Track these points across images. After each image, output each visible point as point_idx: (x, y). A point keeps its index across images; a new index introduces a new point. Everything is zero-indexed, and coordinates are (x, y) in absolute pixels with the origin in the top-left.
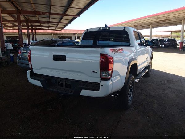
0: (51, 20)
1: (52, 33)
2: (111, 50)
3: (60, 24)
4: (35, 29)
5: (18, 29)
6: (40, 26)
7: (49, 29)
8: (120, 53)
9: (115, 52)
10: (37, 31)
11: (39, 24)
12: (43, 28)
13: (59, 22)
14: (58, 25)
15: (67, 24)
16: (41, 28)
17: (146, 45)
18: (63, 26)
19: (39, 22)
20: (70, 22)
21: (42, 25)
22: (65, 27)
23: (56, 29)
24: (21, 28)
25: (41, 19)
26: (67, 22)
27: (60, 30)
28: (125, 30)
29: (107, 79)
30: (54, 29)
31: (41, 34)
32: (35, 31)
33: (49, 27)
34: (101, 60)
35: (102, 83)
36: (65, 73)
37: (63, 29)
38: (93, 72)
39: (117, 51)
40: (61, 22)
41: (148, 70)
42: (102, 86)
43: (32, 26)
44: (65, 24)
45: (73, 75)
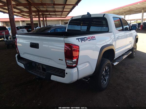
0: (57, 10)
1: (59, 20)
2: (77, 39)
3: (63, 12)
4: (46, 17)
5: (30, 18)
6: (49, 15)
7: (56, 17)
8: (89, 40)
9: (82, 40)
10: (47, 19)
11: (48, 13)
12: (52, 16)
13: (63, 11)
14: (62, 13)
15: (69, 12)
16: (50, 16)
17: (130, 30)
18: (66, 14)
19: (47, 11)
20: (71, 11)
21: (51, 14)
22: (68, 15)
23: (62, 17)
24: (32, 17)
25: (49, 9)
26: (69, 10)
27: (65, 17)
28: (104, 17)
29: (72, 67)
30: (60, 17)
31: (51, 21)
32: (46, 19)
33: (56, 15)
34: (66, 48)
35: (67, 70)
36: (40, 59)
37: (66, 16)
38: (59, 60)
39: (86, 39)
40: (64, 10)
41: (131, 52)
42: (67, 73)
43: (43, 15)
44: (67, 12)
45: (46, 61)
